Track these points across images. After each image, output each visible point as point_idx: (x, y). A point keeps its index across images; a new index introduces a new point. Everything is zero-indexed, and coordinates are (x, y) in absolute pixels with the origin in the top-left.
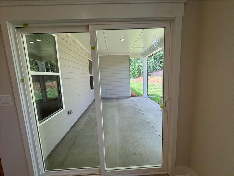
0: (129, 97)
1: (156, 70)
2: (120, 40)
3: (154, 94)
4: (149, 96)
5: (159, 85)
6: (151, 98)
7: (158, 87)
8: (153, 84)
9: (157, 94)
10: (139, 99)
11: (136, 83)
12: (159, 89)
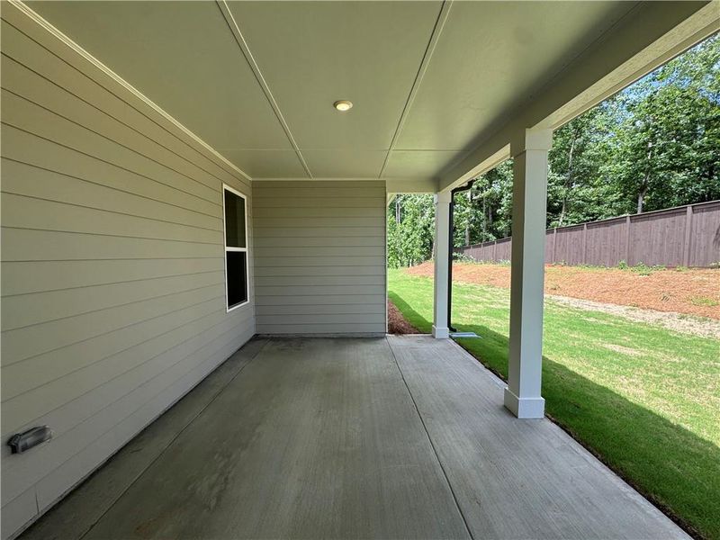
0: (379, 335)
1: (481, 241)
2: (335, 105)
3: (474, 323)
4: (454, 335)
5: (490, 289)
6: (462, 342)
7: (488, 295)
8: (472, 285)
9: (484, 324)
10: (417, 345)
11: (416, 280)
12: (492, 303)
